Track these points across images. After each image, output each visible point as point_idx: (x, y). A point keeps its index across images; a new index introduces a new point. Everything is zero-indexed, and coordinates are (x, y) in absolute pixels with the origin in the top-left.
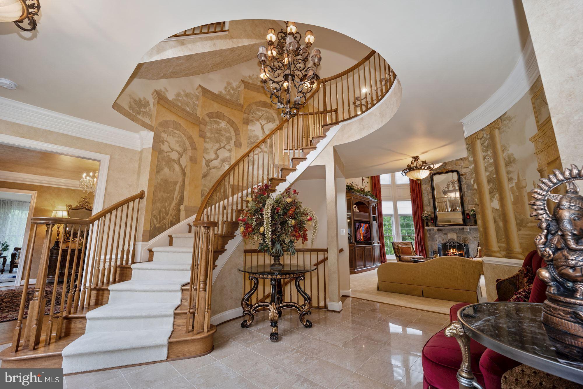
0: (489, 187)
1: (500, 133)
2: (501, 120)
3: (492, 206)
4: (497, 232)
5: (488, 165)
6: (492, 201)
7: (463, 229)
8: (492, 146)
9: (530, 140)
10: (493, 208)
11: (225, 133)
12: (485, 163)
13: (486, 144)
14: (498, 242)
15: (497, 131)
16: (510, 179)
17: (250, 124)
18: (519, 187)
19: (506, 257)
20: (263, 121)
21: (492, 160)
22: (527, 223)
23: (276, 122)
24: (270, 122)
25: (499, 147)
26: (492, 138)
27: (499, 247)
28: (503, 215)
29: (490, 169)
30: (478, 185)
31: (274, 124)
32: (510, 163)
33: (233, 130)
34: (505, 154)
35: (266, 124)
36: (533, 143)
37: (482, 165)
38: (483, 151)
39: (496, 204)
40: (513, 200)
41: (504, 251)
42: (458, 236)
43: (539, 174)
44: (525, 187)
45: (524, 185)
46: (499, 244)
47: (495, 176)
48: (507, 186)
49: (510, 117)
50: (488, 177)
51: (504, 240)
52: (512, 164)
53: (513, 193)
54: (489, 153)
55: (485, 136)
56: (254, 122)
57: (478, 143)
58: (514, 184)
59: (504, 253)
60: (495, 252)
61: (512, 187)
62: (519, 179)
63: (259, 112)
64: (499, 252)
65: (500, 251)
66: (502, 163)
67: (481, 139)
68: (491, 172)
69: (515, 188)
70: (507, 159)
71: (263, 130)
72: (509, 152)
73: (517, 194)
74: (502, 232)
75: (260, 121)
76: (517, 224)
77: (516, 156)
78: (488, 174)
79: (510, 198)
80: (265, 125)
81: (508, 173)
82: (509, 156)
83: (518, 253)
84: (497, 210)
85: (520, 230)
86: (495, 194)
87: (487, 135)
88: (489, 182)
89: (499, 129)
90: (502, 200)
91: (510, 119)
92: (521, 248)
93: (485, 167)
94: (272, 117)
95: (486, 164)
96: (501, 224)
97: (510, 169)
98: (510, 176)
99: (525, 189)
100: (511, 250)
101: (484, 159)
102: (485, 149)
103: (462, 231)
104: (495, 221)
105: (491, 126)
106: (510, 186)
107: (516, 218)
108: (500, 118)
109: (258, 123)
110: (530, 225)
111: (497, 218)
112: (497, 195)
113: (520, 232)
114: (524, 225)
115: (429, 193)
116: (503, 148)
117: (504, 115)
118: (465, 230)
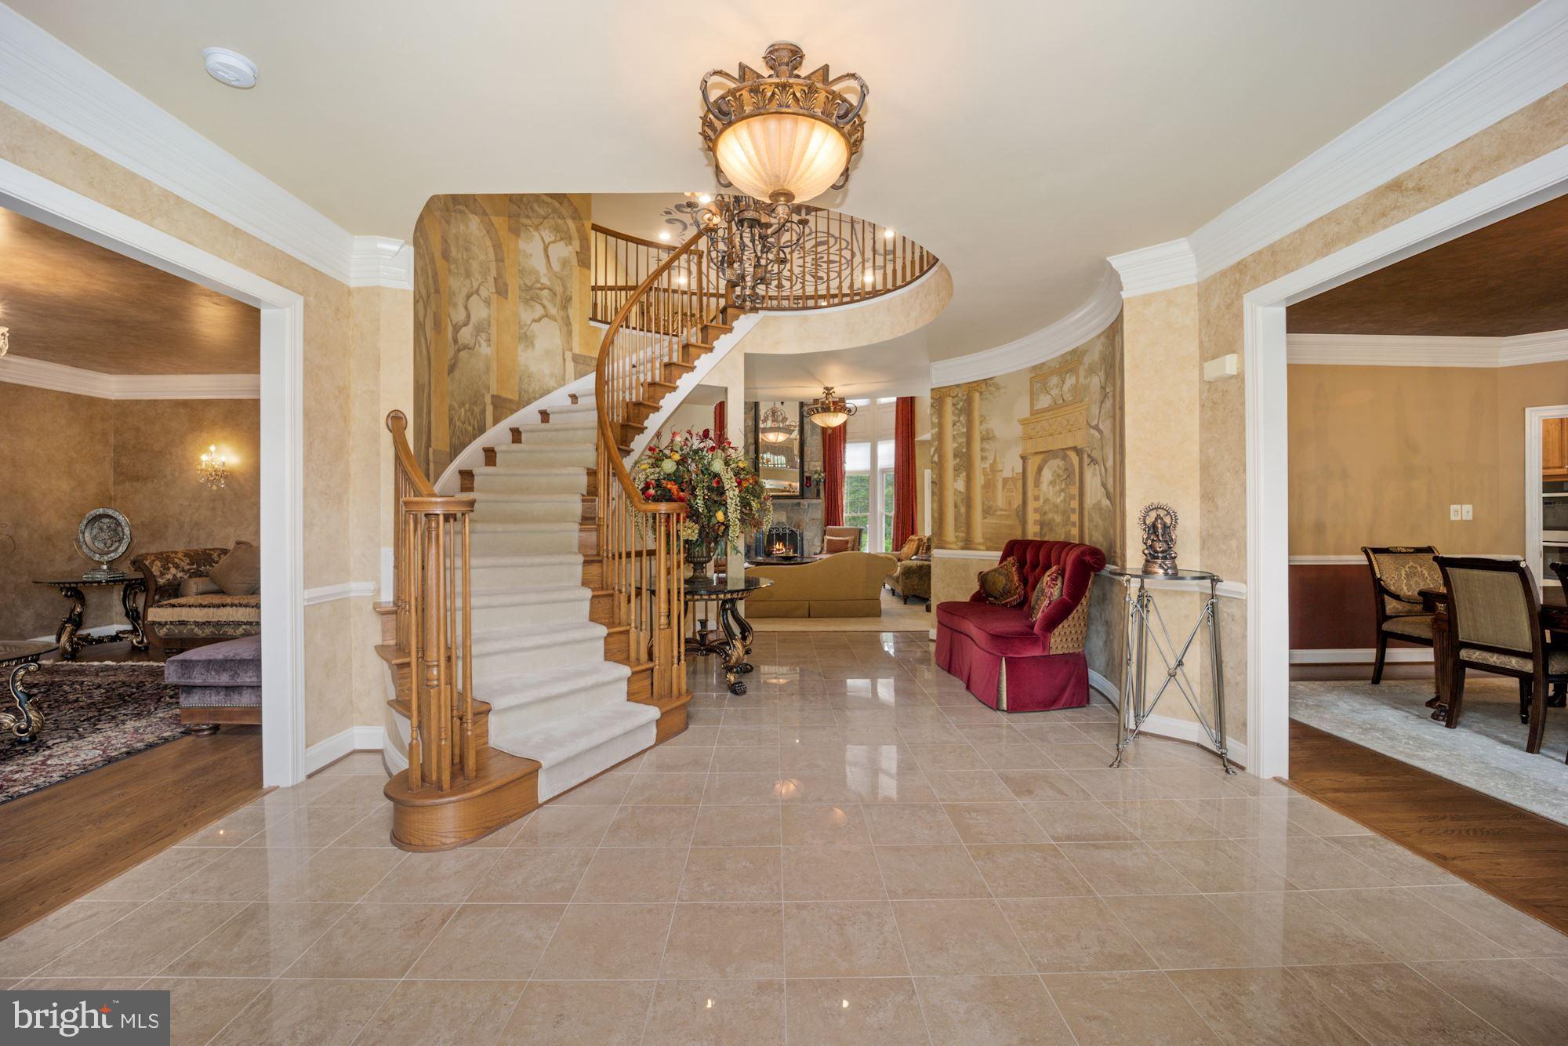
0: (955, 463)
1: (982, 399)
2: (986, 384)
3: (955, 487)
4: (956, 520)
5: (957, 434)
6: (955, 481)
7: (799, 504)
8: (967, 410)
9: (1018, 421)
10: (956, 490)
11: (477, 251)
12: (953, 431)
13: (959, 407)
14: (956, 531)
15: (977, 396)
16: (983, 458)
17: (522, 234)
18: (993, 469)
19: (963, 548)
20: (547, 232)
21: (965, 430)
22: (996, 511)
23: (573, 242)
24: (561, 239)
25: (976, 415)
26: (969, 401)
27: (956, 537)
28: (968, 501)
29: (960, 440)
30: (941, 457)
31: (570, 248)
32: (988, 439)
33: (491, 244)
34: (983, 427)
35: (553, 242)
36: (1021, 427)
37: (949, 431)
38: (954, 413)
39: (960, 485)
40: (983, 483)
41: (961, 541)
42: (788, 518)
43: (1021, 461)
44: (1001, 471)
45: (1001, 468)
46: (957, 534)
47: (964, 450)
48: (979, 466)
49: (998, 385)
50: (955, 449)
51: (963, 529)
52: (989, 441)
53: (984, 475)
54: (962, 418)
55: (960, 395)
56: (529, 230)
57: (949, 401)
58: (987, 465)
59: (961, 544)
60: (950, 543)
61: (984, 468)
62: (995, 461)
63: (540, 207)
64: (955, 543)
65: (958, 541)
66: (977, 437)
67: (953, 397)
68: (960, 444)
69: (988, 470)
70: (984, 433)
71: (547, 257)
72: (989, 426)
73: (990, 477)
74: (963, 519)
75: (543, 234)
76: (984, 511)
77: (997, 433)
78: (956, 445)
79: (979, 480)
80: (551, 245)
81: (982, 450)
82: (988, 431)
83: (979, 544)
84: (960, 492)
85: (985, 518)
86: (960, 473)
87: (963, 395)
88: (955, 456)
89: (981, 393)
90: (969, 480)
91: (998, 387)
92: (983, 538)
93: (954, 435)
94: (566, 229)
95: (955, 432)
96: (963, 510)
97: (987, 446)
98: (984, 454)
99: (1000, 473)
100: (970, 541)
101: (954, 425)
102: (957, 411)
103: (796, 507)
104: (956, 506)
105: (971, 386)
106: (983, 466)
107: (983, 504)
108: (984, 380)
109: (536, 234)
110: (999, 513)
111: (959, 502)
112: (964, 474)
113: (987, 520)
114: (991, 512)
115: (750, 432)
116: (982, 419)
117: (991, 379)
118: (801, 507)
